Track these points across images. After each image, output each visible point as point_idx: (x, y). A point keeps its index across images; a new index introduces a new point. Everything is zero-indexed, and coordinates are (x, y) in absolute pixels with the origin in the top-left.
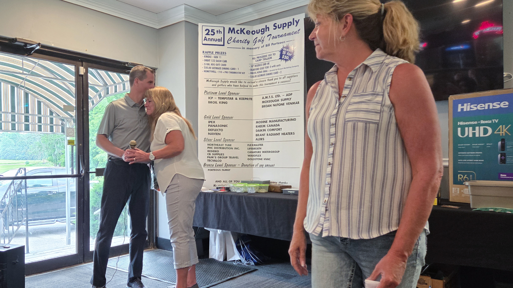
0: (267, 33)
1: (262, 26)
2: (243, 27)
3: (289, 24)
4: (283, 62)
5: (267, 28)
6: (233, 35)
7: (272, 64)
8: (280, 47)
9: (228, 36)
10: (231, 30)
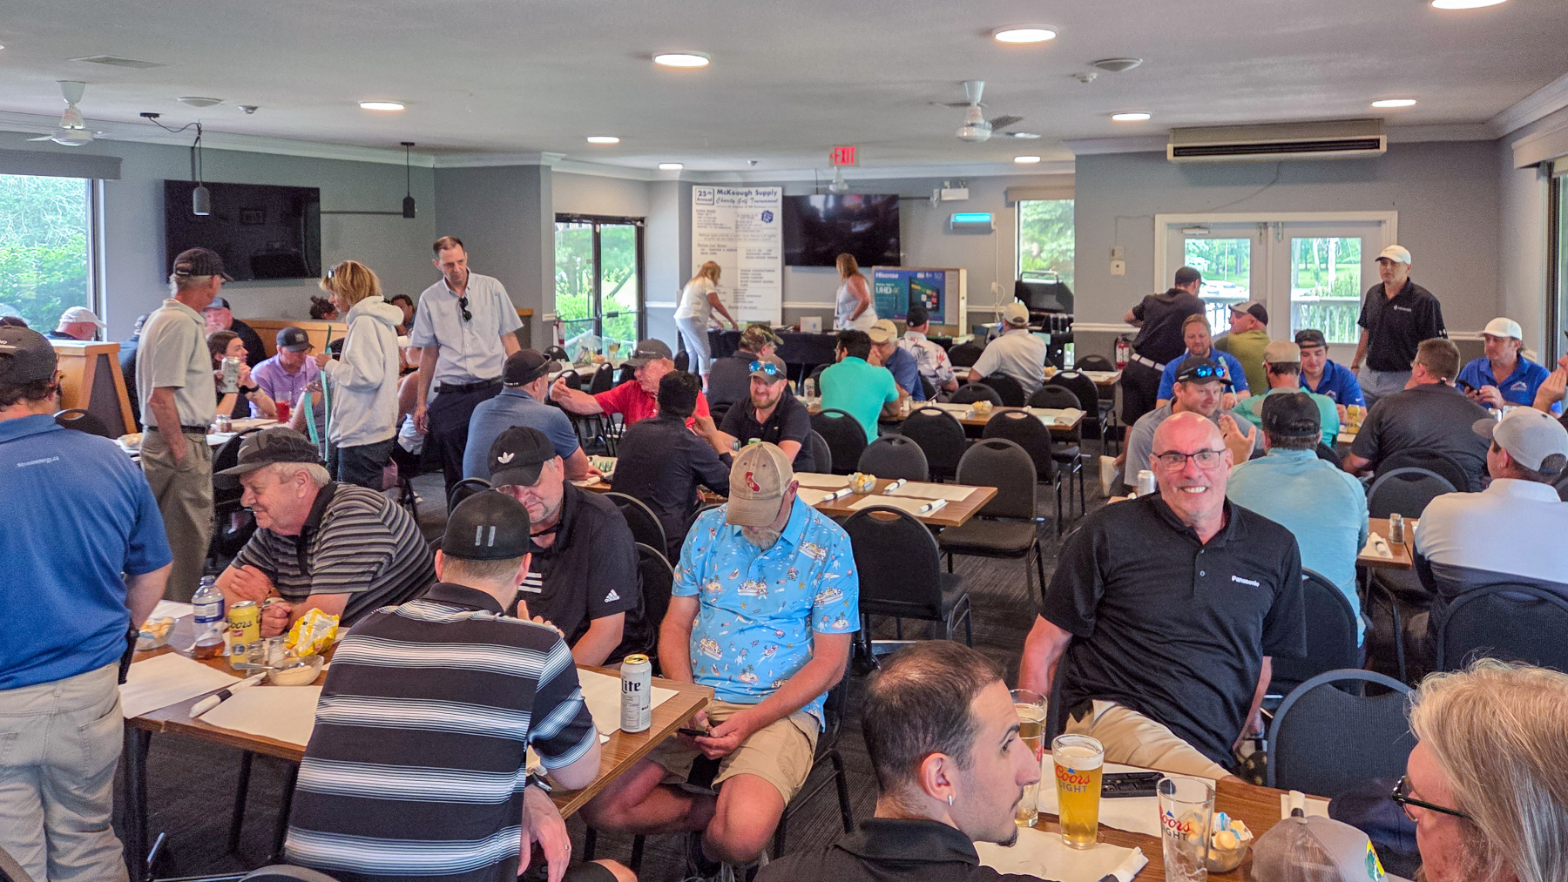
0: (749, 197)
1: (746, 190)
2: (729, 189)
3: (769, 194)
4: (764, 223)
5: (750, 193)
6: (721, 196)
7: (754, 223)
8: (762, 211)
9: (717, 196)
10: (720, 192)
